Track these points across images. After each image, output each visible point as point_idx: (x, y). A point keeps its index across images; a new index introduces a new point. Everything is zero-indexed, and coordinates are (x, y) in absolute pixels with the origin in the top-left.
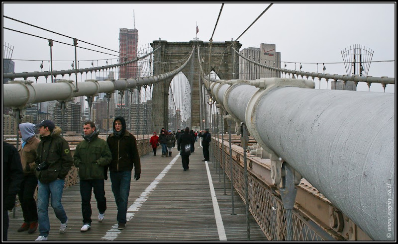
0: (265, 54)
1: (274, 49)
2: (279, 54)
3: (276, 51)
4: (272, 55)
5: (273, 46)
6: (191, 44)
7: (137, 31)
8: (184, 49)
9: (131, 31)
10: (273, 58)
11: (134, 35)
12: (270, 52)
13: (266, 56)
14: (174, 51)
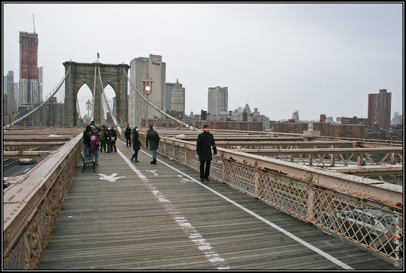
0: (153, 64)
1: (161, 60)
2: (164, 64)
3: (162, 62)
4: (159, 65)
5: (160, 57)
6: (93, 65)
7: (37, 35)
8: (88, 68)
9: (30, 35)
10: (159, 67)
11: (34, 38)
12: (157, 63)
13: (154, 65)
14: (81, 69)
